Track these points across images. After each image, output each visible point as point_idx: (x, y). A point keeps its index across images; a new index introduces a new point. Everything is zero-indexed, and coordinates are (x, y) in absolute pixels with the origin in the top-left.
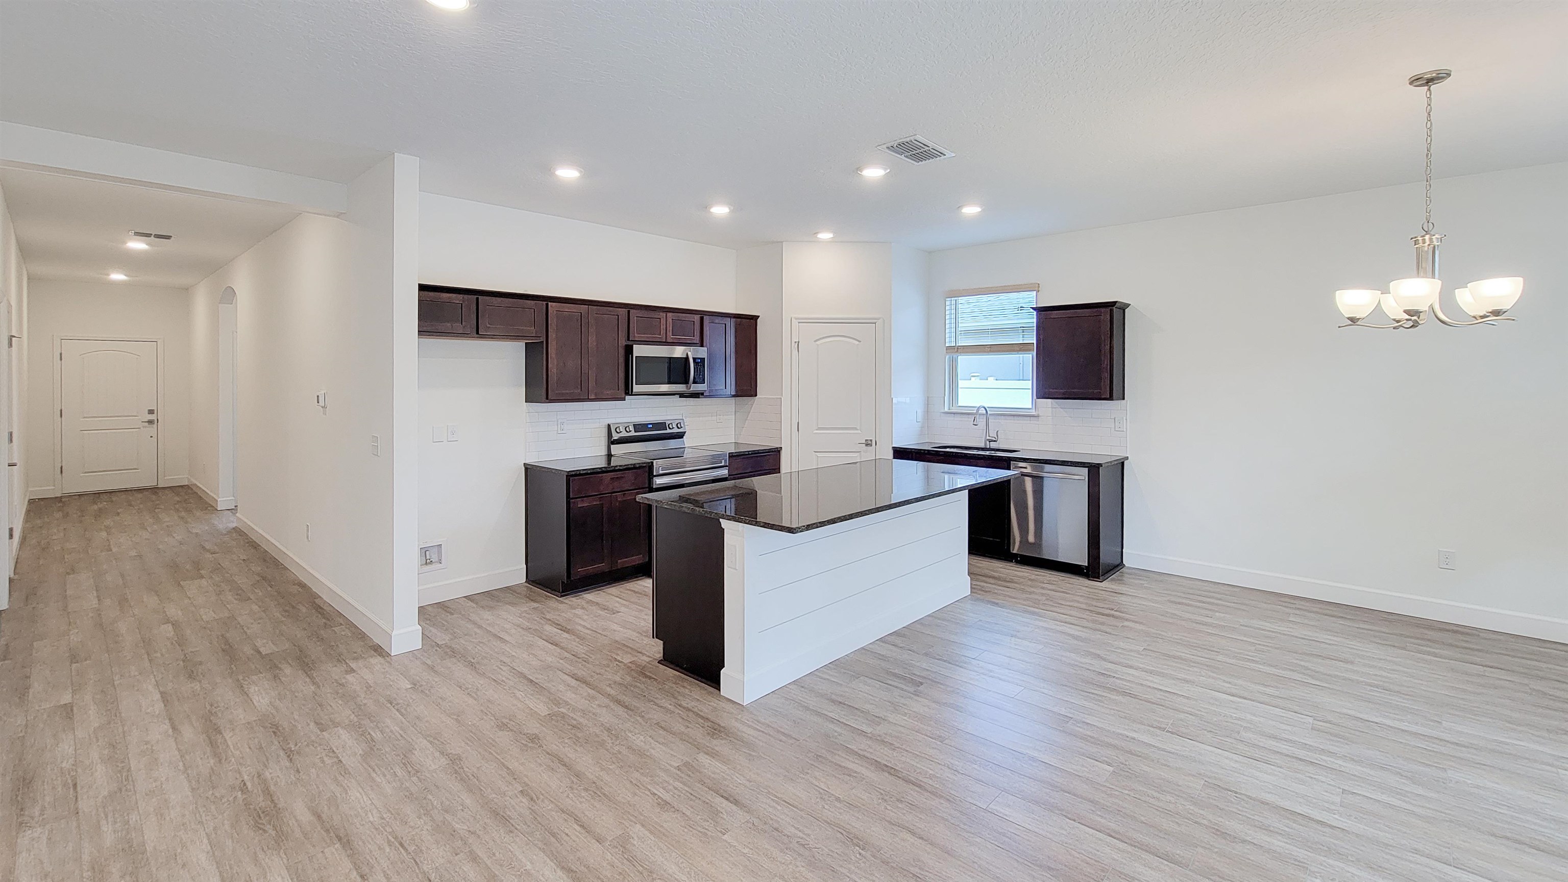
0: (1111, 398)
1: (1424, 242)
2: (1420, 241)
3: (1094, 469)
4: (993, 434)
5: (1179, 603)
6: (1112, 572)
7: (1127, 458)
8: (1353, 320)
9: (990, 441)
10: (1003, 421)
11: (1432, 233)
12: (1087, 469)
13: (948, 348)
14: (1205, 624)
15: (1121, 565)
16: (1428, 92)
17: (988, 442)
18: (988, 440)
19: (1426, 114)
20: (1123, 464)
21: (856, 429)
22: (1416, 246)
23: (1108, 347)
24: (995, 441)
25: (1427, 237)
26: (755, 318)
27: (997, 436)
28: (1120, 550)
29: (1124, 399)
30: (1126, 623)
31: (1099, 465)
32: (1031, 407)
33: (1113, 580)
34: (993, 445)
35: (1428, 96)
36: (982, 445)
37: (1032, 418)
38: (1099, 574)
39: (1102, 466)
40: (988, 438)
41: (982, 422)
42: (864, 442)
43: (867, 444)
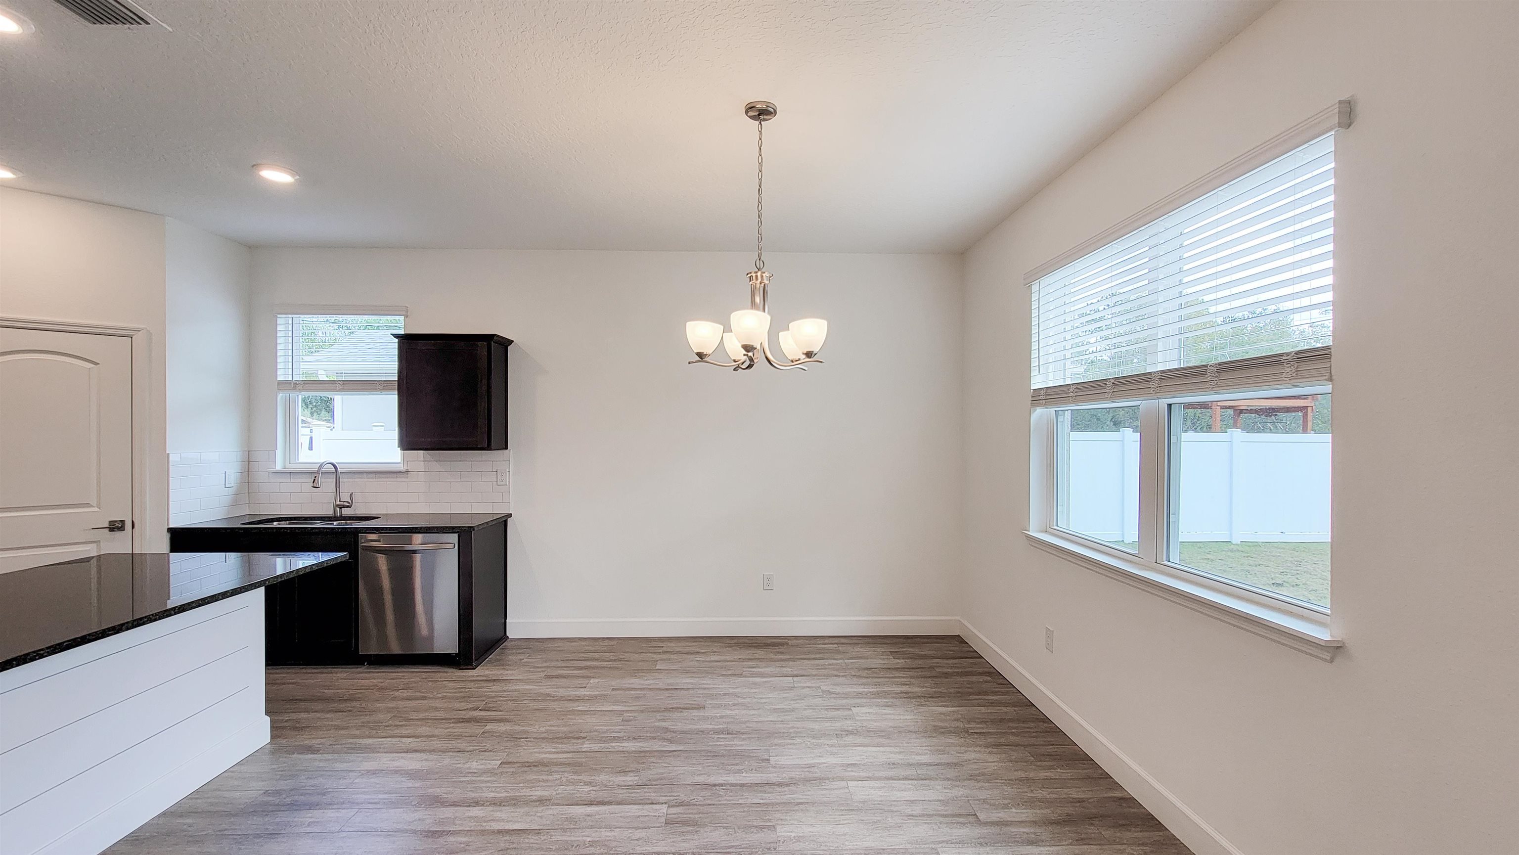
0: (489, 448)
1: (757, 279)
2: (754, 278)
3: (465, 534)
4: (345, 498)
5: (557, 677)
6: (489, 653)
7: (510, 515)
8: (701, 355)
9: (341, 507)
10: (359, 481)
11: (763, 270)
12: (456, 535)
13: (280, 383)
14: (578, 699)
15: (504, 637)
16: (760, 126)
17: (338, 509)
18: (338, 506)
19: (758, 148)
20: (506, 522)
21: (88, 505)
22: (751, 283)
23: (485, 388)
24: (348, 507)
25: (759, 274)
27: (352, 501)
28: (503, 621)
29: (506, 448)
30: (489, 727)
31: (471, 529)
33: (490, 662)
34: (346, 512)
35: (760, 130)
36: (329, 512)
37: (398, 475)
38: (472, 660)
39: (474, 530)
40: (338, 503)
41: (328, 485)
42: (106, 525)
43: (114, 528)
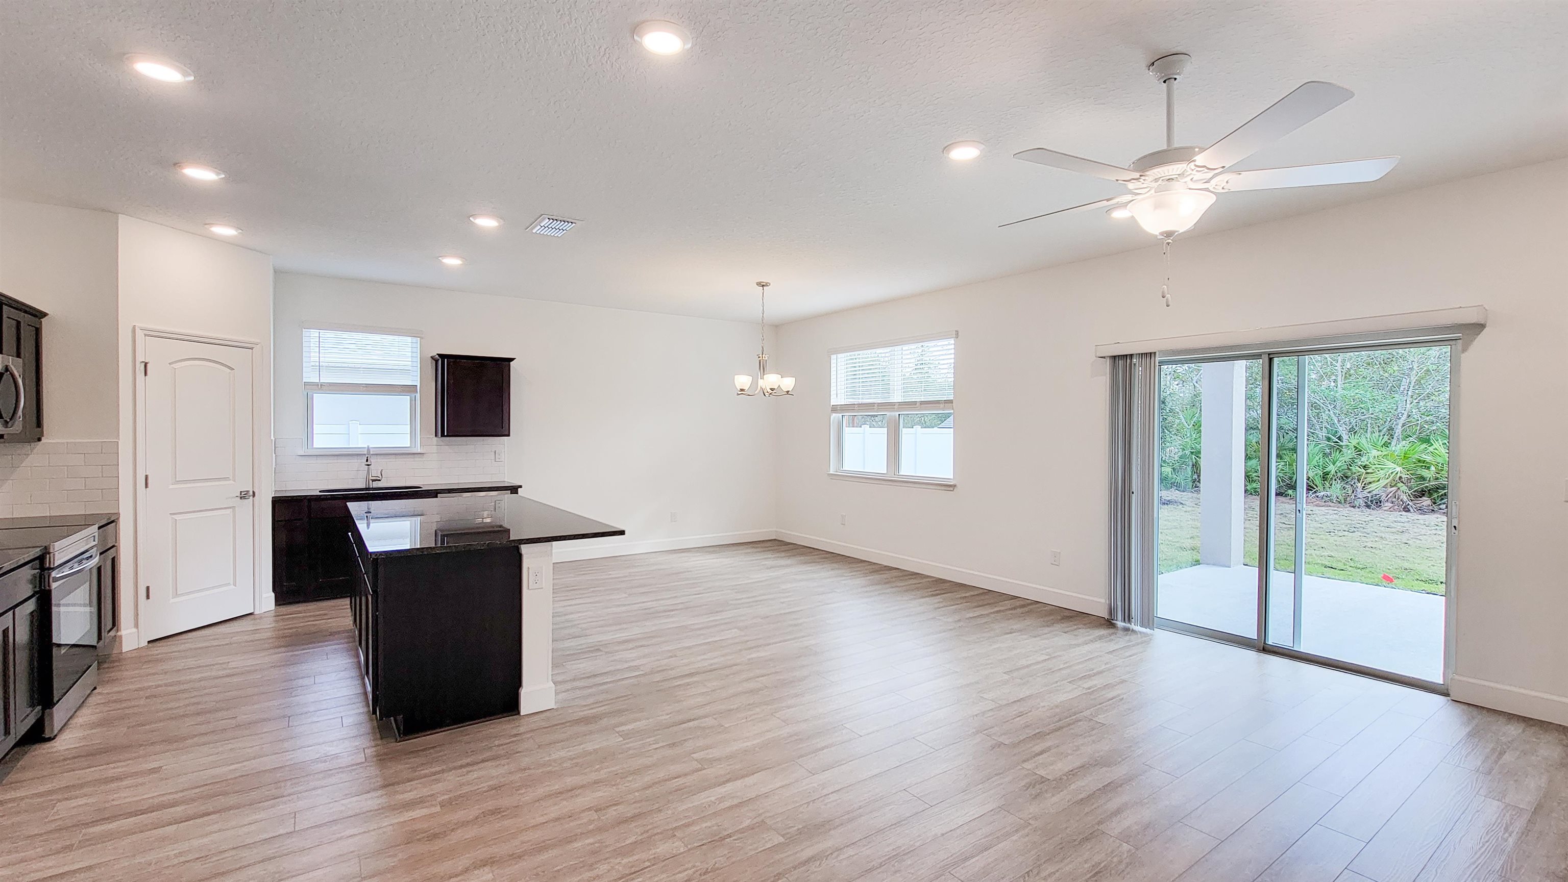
9: (372, 479)
13: (306, 384)
21: (228, 478)
23: (507, 394)
26: (41, 316)
27: (382, 475)
32: (410, 446)
40: (369, 479)
42: (238, 494)
43: (243, 496)
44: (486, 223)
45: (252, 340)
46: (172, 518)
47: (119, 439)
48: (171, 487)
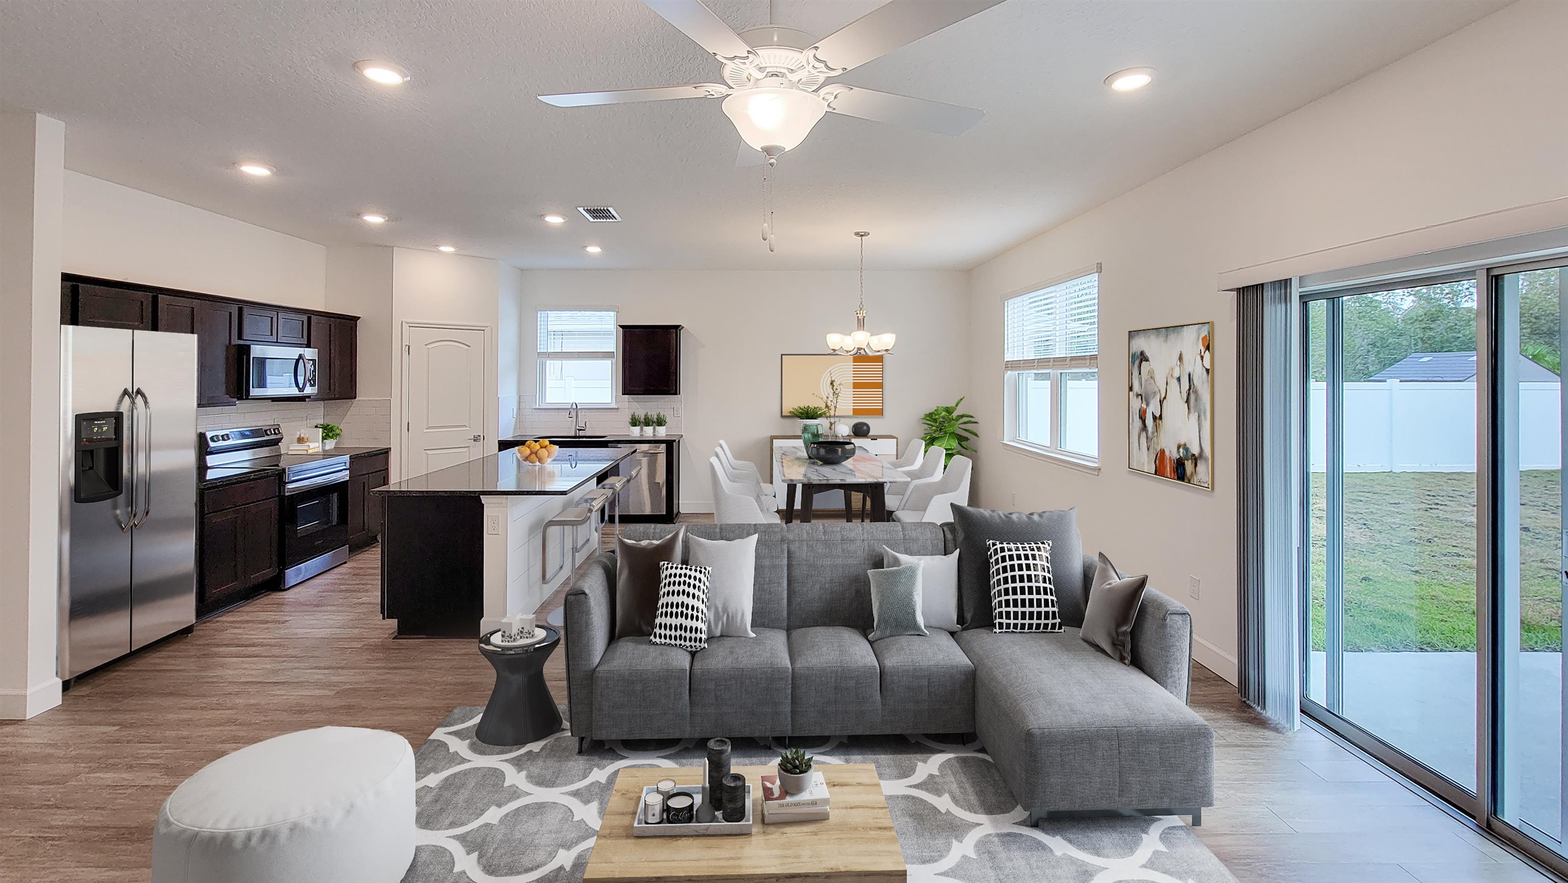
1: (860, 314)
4: (582, 424)
7: (684, 437)
9: (579, 430)
10: (588, 413)
11: (863, 309)
12: (665, 445)
13: (540, 353)
15: (679, 512)
20: (681, 439)
21: (465, 426)
23: (674, 357)
24: (584, 430)
25: (861, 311)
26: (355, 319)
27: (584, 427)
28: (678, 502)
29: (679, 394)
31: (673, 441)
32: (610, 402)
34: (582, 433)
36: (573, 434)
37: (613, 410)
38: (673, 519)
40: (578, 428)
42: (473, 437)
43: (476, 439)
44: (554, 220)
45: (485, 324)
46: (426, 453)
47: (391, 397)
48: (425, 431)
